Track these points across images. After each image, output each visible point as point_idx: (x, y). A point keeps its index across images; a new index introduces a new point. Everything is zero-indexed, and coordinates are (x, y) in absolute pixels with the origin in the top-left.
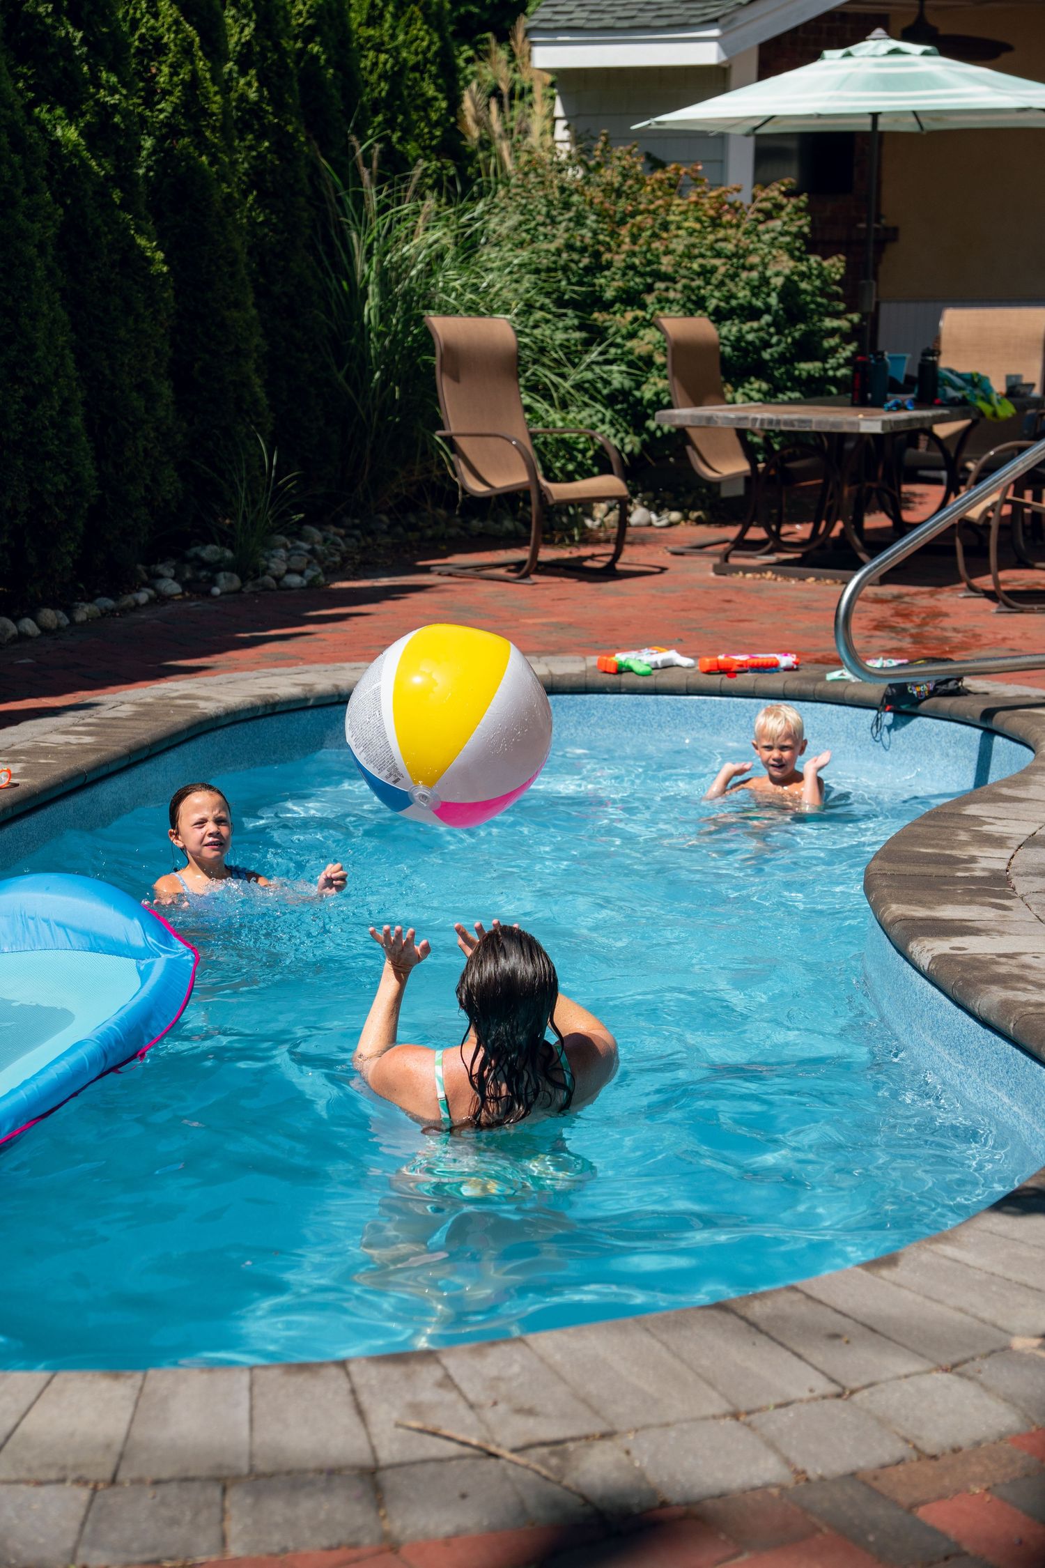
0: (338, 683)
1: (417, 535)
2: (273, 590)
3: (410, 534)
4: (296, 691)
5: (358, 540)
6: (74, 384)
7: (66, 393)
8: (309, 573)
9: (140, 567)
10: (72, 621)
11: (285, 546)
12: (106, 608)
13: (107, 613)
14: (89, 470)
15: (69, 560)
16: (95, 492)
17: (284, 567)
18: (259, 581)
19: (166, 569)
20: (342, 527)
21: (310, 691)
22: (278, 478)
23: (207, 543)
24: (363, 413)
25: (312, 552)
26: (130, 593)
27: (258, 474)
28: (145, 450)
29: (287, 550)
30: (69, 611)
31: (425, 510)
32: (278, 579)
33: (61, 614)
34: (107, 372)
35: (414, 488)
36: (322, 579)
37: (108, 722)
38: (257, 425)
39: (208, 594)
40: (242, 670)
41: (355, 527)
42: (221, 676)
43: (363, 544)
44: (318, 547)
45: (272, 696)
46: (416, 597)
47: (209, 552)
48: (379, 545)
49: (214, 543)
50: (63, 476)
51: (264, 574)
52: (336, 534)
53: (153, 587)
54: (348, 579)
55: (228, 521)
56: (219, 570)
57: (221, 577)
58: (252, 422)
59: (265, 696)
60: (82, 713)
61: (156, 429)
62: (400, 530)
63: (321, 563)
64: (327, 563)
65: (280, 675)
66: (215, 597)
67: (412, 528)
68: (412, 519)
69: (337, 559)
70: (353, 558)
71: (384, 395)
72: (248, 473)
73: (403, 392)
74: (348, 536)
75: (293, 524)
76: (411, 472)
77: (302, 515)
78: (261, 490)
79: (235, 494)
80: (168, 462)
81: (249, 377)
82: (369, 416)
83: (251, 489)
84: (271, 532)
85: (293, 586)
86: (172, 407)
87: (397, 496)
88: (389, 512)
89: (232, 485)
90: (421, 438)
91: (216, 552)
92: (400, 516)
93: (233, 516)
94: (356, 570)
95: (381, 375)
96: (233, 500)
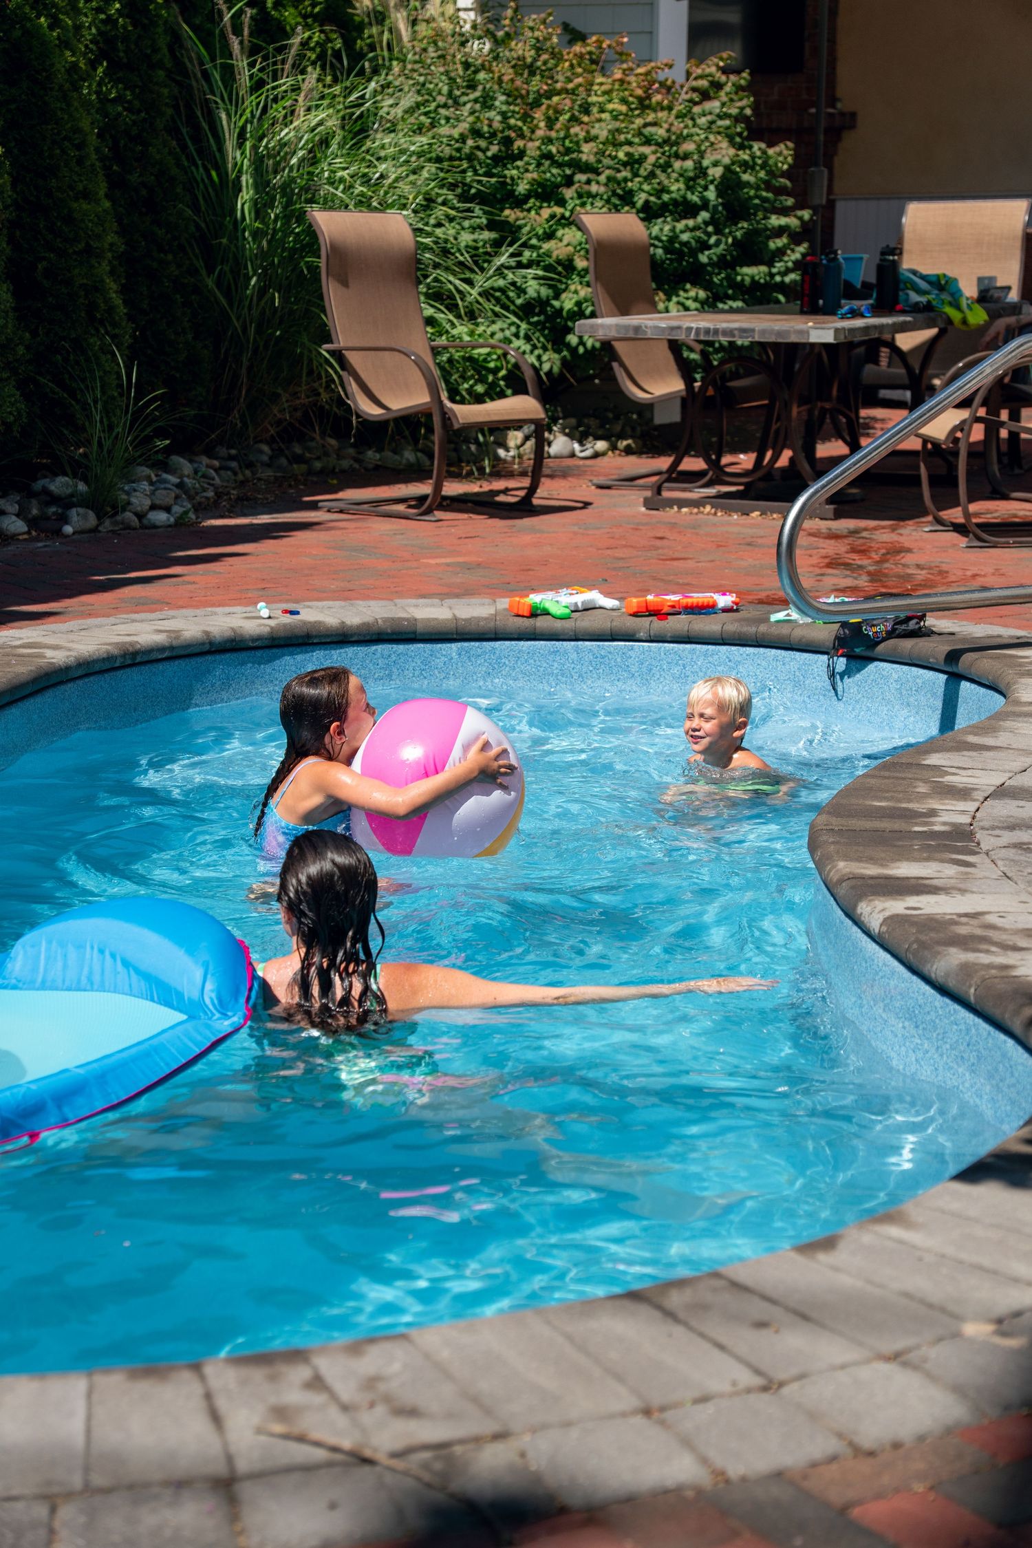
0: (208, 629)
1: (304, 467)
2: (135, 529)
3: (295, 466)
4: (160, 639)
5: (235, 474)
8: (177, 509)
11: (148, 478)
17: (148, 502)
18: (119, 518)
19: (8, 504)
20: (216, 458)
21: (177, 638)
22: (137, 399)
23: (56, 475)
24: (237, 325)
25: (180, 486)
27: (115, 394)
29: (151, 483)
32: (140, 516)
35: (299, 414)
36: (192, 516)
38: (113, 337)
39: (58, 533)
40: (97, 616)
41: (231, 458)
42: (72, 623)
43: (240, 477)
44: (188, 481)
45: (131, 644)
46: (301, 536)
47: (59, 485)
48: (259, 479)
49: (65, 474)
51: (124, 510)
52: (208, 466)
54: (222, 517)
55: (81, 450)
56: (73, 505)
57: (74, 514)
58: (107, 333)
59: (124, 644)
62: (283, 461)
63: (190, 498)
64: (198, 499)
65: (142, 621)
66: (67, 536)
67: (299, 459)
68: (298, 450)
69: (211, 494)
70: (228, 493)
71: (263, 303)
72: (103, 392)
73: (285, 300)
74: (221, 468)
75: (157, 452)
76: (295, 395)
77: (168, 442)
78: (118, 412)
79: (89, 417)
80: (9, 378)
81: (102, 281)
82: (245, 329)
83: (107, 412)
84: (130, 462)
85: (158, 523)
86: (11, 314)
87: (279, 422)
88: (270, 442)
89: (85, 407)
90: (306, 352)
91: (67, 485)
92: (283, 446)
93: (87, 443)
94: (232, 506)
95: (258, 281)
96: (87, 424)
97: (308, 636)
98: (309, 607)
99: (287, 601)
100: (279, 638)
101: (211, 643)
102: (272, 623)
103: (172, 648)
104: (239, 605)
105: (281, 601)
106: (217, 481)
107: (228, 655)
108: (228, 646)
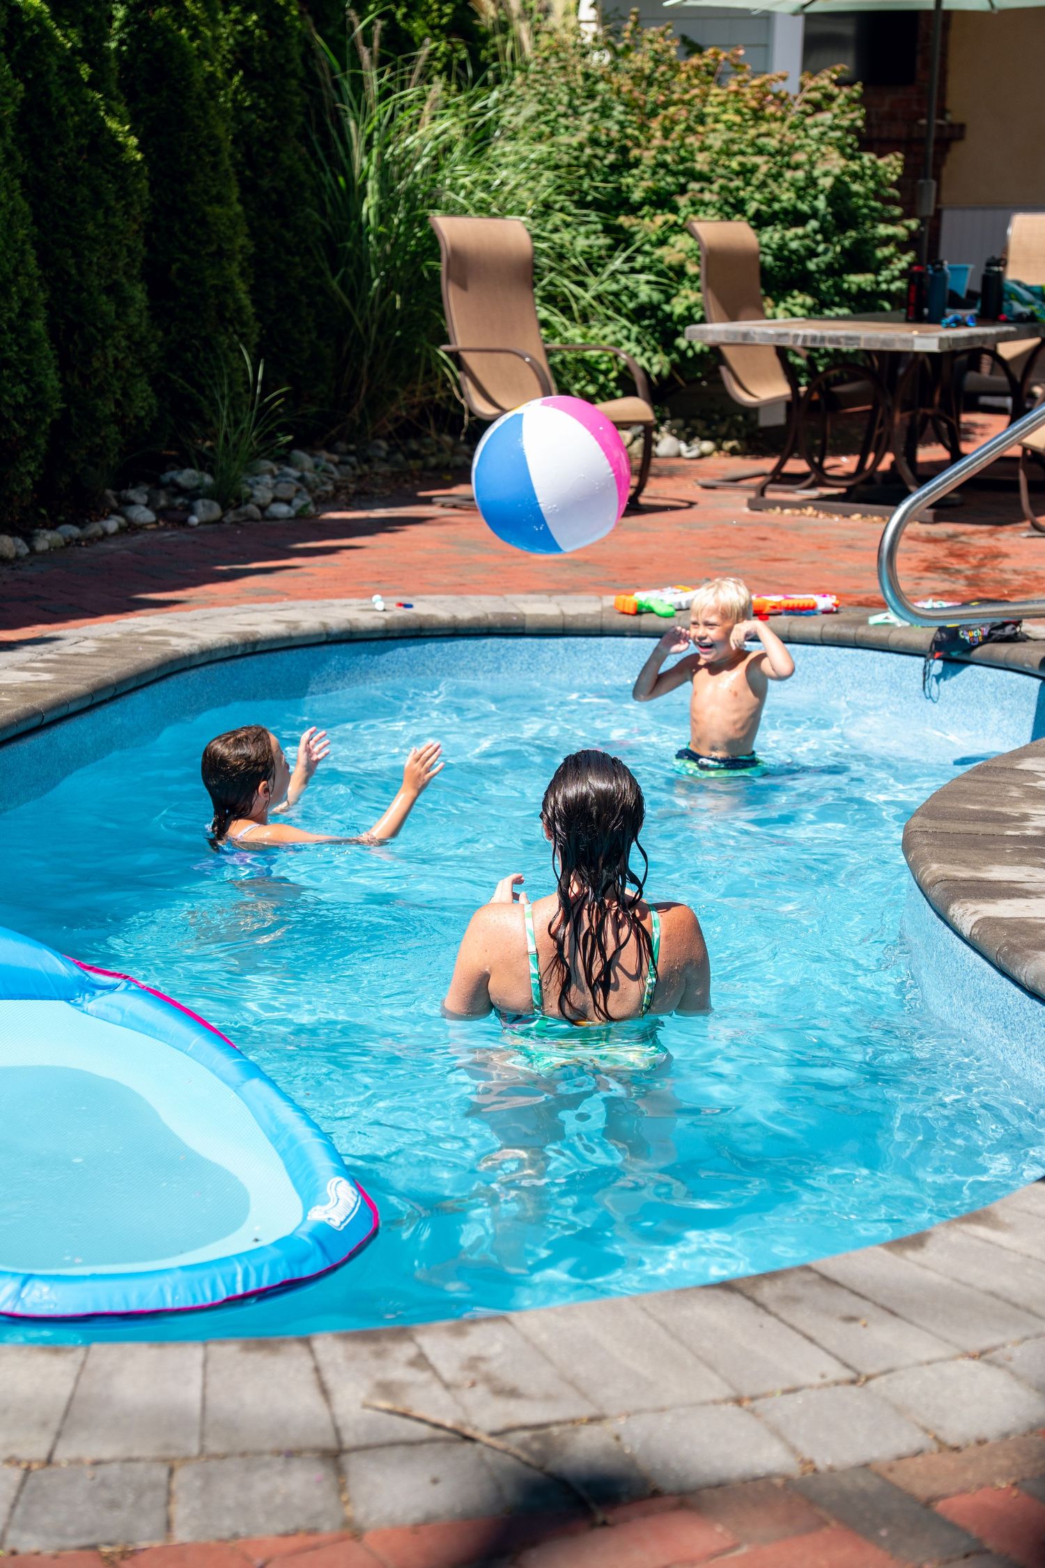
0: (326, 620)
1: (419, 463)
2: (256, 521)
3: (411, 462)
4: (280, 629)
5: (354, 468)
6: (36, 284)
7: (26, 294)
8: (298, 502)
9: (109, 492)
10: (33, 550)
11: (271, 472)
12: (71, 537)
13: (71, 542)
14: (52, 381)
15: (28, 481)
16: (59, 405)
17: (270, 495)
18: (242, 510)
19: (138, 495)
20: (336, 453)
21: (296, 628)
22: (263, 395)
23: (184, 467)
24: (359, 325)
25: (301, 479)
26: (97, 520)
27: (242, 390)
28: (116, 361)
29: (274, 477)
30: (29, 538)
31: (428, 436)
32: (263, 508)
33: (20, 541)
34: (73, 272)
35: (416, 411)
36: (312, 509)
37: (70, 659)
38: (242, 336)
39: (184, 523)
40: (220, 605)
41: (350, 453)
42: (196, 612)
43: (358, 472)
44: (308, 475)
45: (253, 633)
46: (414, 530)
47: (187, 477)
48: (377, 474)
49: (192, 467)
50: (23, 387)
51: (247, 502)
52: (329, 461)
53: (123, 515)
54: (340, 510)
55: (208, 444)
56: (197, 497)
57: (200, 505)
58: (235, 332)
59: (245, 633)
60: (40, 648)
61: (128, 337)
62: (400, 457)
63: (311, 491)
64: (318, 492)
65: (262, 611)
66: (192, 527)
67: (415, 455)
68: (414, 445)
69: (330, 488)
70: (347, 488)
71: (384, 304)
72: (231, 388)
73: (405, 302)
74: (342, 463)
75: (280, 447)
76: (413, 393)
77: (290, 438)
78: (244, 408)
79: (216, 412)
80: (141, 375)
81: (232, 282)
82: (366, 329)
83: (233, 407)
84: (256, 456)
85: (279, 516)
86: (146, 314)
87: (397, 419)
88: (388, 438)
89: (213, 402)
90: (424, 353)
91: (194, 478)
92: (400, 442)
93: (214, 437)
94: (350, 500)
95: (380, 283)
96: (214, 419)
97: (421, 629)
98: (422, 600)
99: (402, 594)
100: (393, 631)
101: (328, 635)
102: (387, 615)
103: (290, 638)
104: (356, 596)
105: (395, 594)
106: (337, 475)
107: (344, 646)
108: (344, 637)
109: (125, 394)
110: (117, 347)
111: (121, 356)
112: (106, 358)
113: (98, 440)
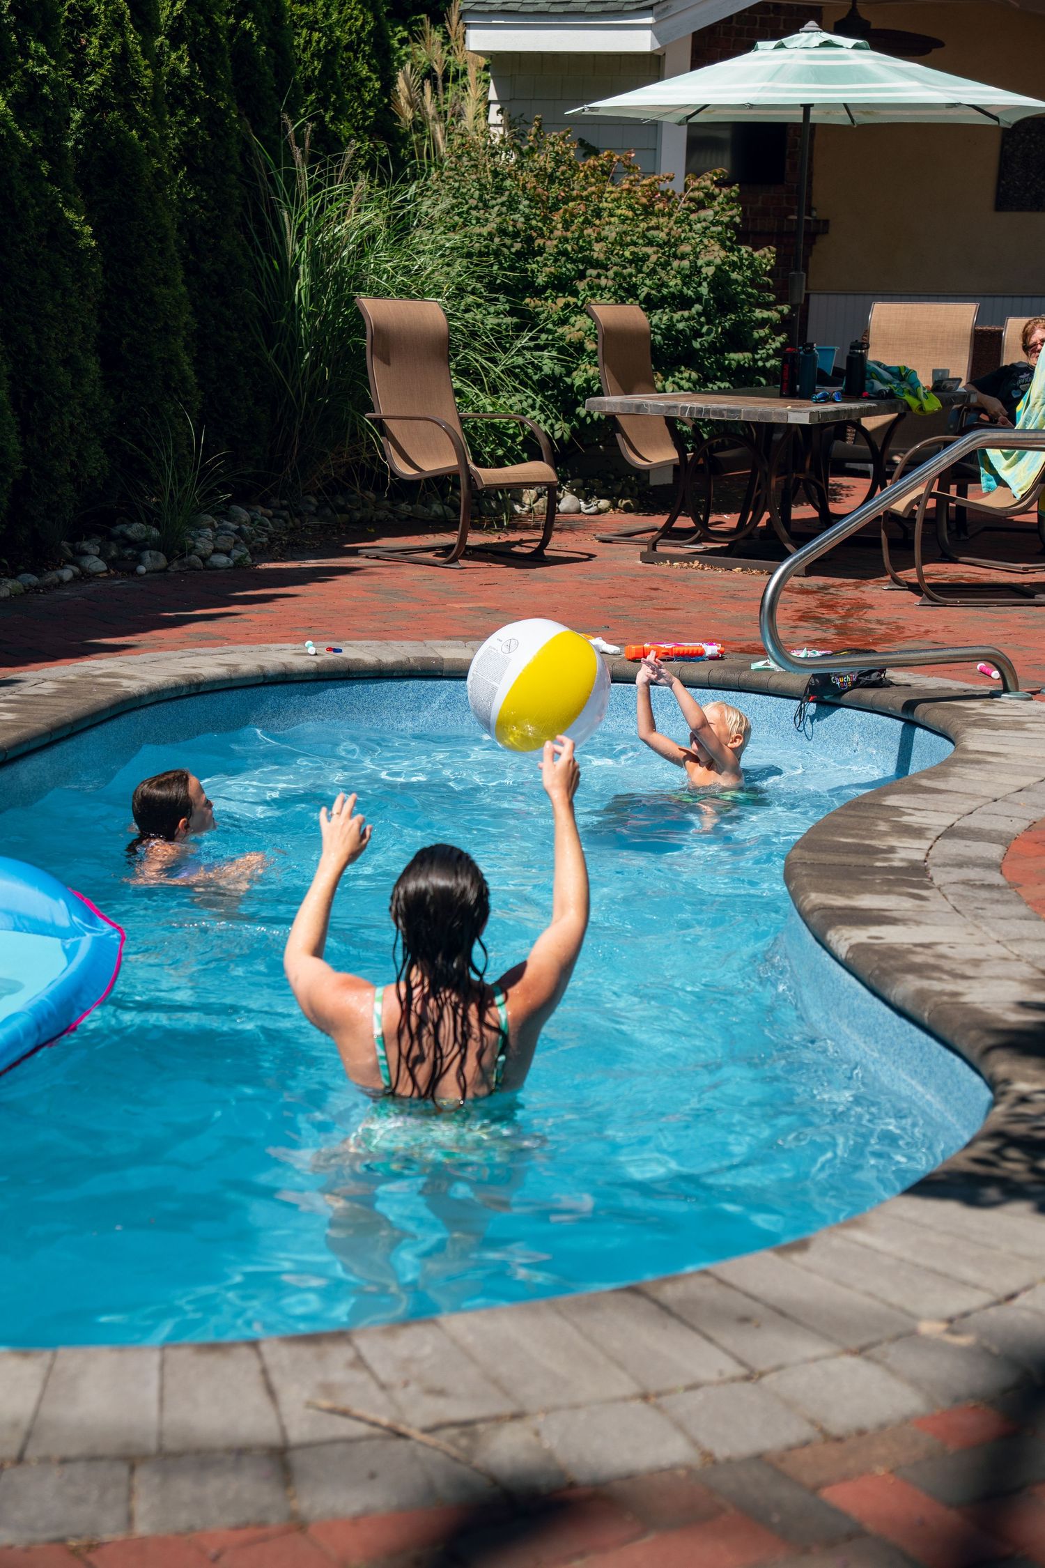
0: (263, 663)
1: (346, 516)
2: (199, 570)
3: (338, 516)
4: (221, 672)
5: (286, 522)
8: (236, 553)
9: (64, 544)
11: (212, 525)
12: (30, 585)
13: (30, 590)
14: (14, 445)
16: (20, 467)
17: (210, 547)
18: (185, 560)
19: (91, 546)
20: (270, 507)
21: (235, 671)
22: (205, 458)
23: (133, 522)
24: (292, 393)
25: (239, 532)
26: (54, 570)
27: (186, 452)
28: (71, 426)
29: (214, 530)
31: (354, 492)
32: (204, 559)
34: (34, 346)
35: (343, 470)
36: (249, 559)
37: (30, 699)
38: (185, 403)
39: (133, 572)
40: (167, 649)
41: (283, 508)
42: (146, 655)
43: (291, 524)
44: (245, 528)
45: (196, 676)
46: (344, 580)
47: (135, 530)
48: (307, 527)
49: (140, 521)
51: (190, 553)
52: (263, 515)
53: (78, 565)
54: (275, 561)
55: (154, 499)
56: (144, 548)
57: (147, 555)
58: (180, 400)
59: (189, 676)
60: (3, 689)
61: (83, 405)
62: (328, 511)
63: (248, 543)
64: (254, 544)
65: (205, 655)
66: (141, 575)
67: (342, 510)
68: (341, 501)
69: (265, 540)
70: (280, 539)
71: (314, 375)
72: (175, 451)
73: (334, 373)
74: (275, 516)
75: (220, 504)
76: (340, 453)
77: (229, 495)
78: (188, 468)
79: (163, 472)
80: (94, 439)
81: (177, 355)
82: (298, 397)
83: (178, 468)
84: (197, 512)
85: (219, 566)
86: (99, 383)
87: (325, 477)
88: (317, 494)
89: (159, 463)
90: (350, 419)
91: (142, 530)
92: (328, 498)
93: (160, 494)
94: (283, 551)
95: (310, 355)
96: (160, 478)
97: (349, 671)
98: (350, 645)
99: (331, 639)
100: (325, 673)
101: (265, 676)
102: (318, 659)
103: (231, 680)
104: (289, 642)
105: (325, 639)
106: (271, 528)
107: (279, 687)
108: (280, 679)
109: (80, 456)
110: (72, 414)
111: (76, 421)
112: (62, 424)
113: (55, 498)
